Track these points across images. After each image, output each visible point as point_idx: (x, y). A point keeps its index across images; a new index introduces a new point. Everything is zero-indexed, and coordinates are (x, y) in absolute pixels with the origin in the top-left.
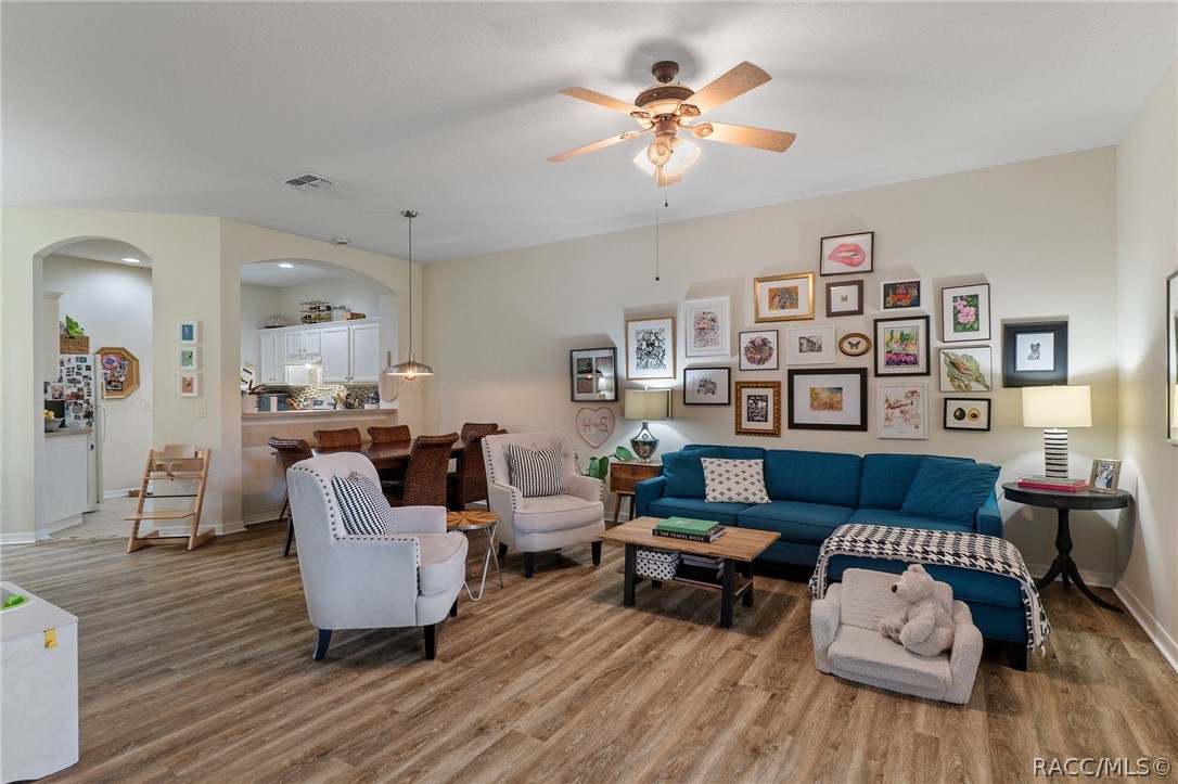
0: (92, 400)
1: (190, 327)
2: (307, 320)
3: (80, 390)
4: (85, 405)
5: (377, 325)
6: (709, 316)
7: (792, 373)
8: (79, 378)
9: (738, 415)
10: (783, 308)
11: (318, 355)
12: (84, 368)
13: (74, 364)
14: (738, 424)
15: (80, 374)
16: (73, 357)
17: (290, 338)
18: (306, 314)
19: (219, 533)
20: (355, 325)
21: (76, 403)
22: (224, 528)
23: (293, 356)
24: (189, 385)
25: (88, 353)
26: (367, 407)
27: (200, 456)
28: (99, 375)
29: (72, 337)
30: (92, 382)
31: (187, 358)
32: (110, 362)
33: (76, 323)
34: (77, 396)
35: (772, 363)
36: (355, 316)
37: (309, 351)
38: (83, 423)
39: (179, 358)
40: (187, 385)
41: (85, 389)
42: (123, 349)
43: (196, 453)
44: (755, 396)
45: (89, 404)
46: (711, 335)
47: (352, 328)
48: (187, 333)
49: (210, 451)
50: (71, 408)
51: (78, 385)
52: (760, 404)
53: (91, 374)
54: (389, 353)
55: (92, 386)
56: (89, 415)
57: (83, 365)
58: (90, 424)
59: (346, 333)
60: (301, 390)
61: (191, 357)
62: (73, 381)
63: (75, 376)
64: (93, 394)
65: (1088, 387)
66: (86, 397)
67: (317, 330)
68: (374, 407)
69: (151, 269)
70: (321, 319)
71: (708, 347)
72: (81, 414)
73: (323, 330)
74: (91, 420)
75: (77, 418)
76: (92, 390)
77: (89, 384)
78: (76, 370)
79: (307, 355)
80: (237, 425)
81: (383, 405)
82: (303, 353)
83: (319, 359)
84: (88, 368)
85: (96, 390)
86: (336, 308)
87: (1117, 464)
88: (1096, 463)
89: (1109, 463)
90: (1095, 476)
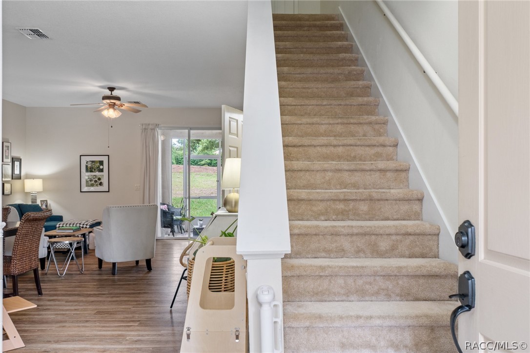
65: (41, 180)
87: (46, 201)
88: (41, 201)
89: (44, 201)
90: (42, 205)
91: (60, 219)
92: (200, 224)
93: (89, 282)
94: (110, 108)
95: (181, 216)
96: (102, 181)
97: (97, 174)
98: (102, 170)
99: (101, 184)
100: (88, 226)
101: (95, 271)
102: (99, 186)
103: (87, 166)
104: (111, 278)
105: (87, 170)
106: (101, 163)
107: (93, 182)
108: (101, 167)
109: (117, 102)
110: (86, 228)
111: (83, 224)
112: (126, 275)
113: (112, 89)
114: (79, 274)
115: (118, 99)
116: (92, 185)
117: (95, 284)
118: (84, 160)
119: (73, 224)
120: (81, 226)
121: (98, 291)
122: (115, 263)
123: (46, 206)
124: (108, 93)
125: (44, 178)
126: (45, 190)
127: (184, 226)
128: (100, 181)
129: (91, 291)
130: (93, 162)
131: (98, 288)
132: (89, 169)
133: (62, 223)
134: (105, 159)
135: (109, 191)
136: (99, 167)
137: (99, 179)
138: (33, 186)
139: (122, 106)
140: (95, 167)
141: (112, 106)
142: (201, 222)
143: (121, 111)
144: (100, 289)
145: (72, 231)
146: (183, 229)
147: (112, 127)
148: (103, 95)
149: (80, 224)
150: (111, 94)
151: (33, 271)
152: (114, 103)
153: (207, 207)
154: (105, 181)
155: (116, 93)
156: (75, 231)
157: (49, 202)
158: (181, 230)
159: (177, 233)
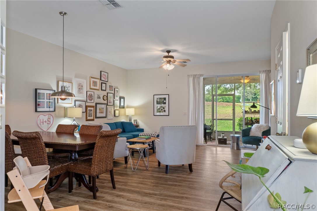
6: (81, 85)
7: (96, 104)
9: (86, 115)
10: (95, 86)
14: (86, 118)
35: (93, 101)
44: (90, 110)
46: (81, 91)
52: (91, 112)
65: (134, 109)
71: (81, 94)
87: (137, 120)
88: (134, 120)
89: (136, 120)
90: (134, 122)
91: (142, 130)
92: (222, 136)
93: (149, 179)
94: (168, 63)
95: (210, 130)
96: (165, 109)
97: (163, 105)
98: (165, 103)
99: (165, 111)
100: (156, 136)
101: (156, 168)
102: (163, 112)
103: (157, 101)
104: (165, 176)
105: (157, 103)
106: (165, 99)
107: (160, 110)
108: (165, 101)
109: (172, 60)
110: (155, 137)
111: (153, 135)
112: (174, 175)
113: (169, 52)
114: (145, 170)
115: (172, 57)
116: (160, 112)
117: (153, 181)
118: (156, 97)
119: (148, 134)
120: (152, 135)
121: (153, 190)
122: (168, 165)
123: (137, 123)
124: (166, 54)
125: (136, 108)
126: (136, 114)
127: (212, 136)
128: (164, 110)
129: (148, 189)
130: (160, 98)
131: (154, 186)
132: (158, 103)
133: (142, 133)
134: (167, 97)
135: (169, 115)
136: (164, 101)
137: (164, 108)
138: (130, 112)
139: (175, 62)
140: (162, 101)
141: (169, 62)
142: (223, 135)
143: (174, 65)
144: (155, 188)
145: (145, 139)
146: (212, 138)
147: (169, 75)
148: (164, 56)
149: (152, 134)
150: (168, 55)
151: (109, 172)
152: (170, 60)
153: (225, 124)
154: (167, 109)
155: (170, 54)
156: (147, 139)
157: (138, 121)
158: (210, 139)
159: (208, 140)
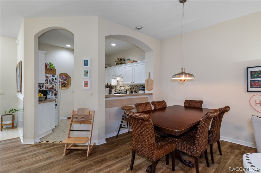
0: (57, 90)
1: (87, 61)
2: (118, 64)
3: (53, 86)
4: (55, 91)
5: (144, 63)
8: (53, 82)
11: (121, 75)
12: (54, 79)
13: (51, 78)
15: (53, 81)
16: (51, 75)
17: (112, 70)
18: (117, 62)
19: (97, 144)
20: (134, 64)
21: (52, 91)
22: (99, 142)
23: (113, 76)
24: (87, 84)
25: (56, 74)
26: (140, 92)
27: (91, 113)
28: (59, 81)
29: (51, 69)
30: (57, 84)
31: (86, 73)
32: (63, 78)
33: (52, 64)
34: (52, 88)
36: (134, 61)
37: (118, 74)
38: (54, 97)
39: (83, 73)
40: (86, 84)
41: (55, 86)
42: (66, 74)
43: (89, 112)
45: (56, 91)
47: (134, 65)
48: (86, 63)
49: (94, 111)
50: (50, 92)
51: (53, 85)
53: (56, 81)
54: (149, 73)
55: (57, 85)
56: (56, 94)
57: (54, 78)
58: (56, 97)
59: (132, 67)
60: (114, 86)
61: (87, 73)
62: (51, 83)
63: (52, 82)
64: (57, 87)
66: (55, 89)
67: (121, 67)
68: (142, 92)
69: (73, 50)
70: (121, 63)
72: (54, 94)
73: (123, 67)
74: (56, 96)
75: (52, 95)
76: (57, 86)
77: (56, 84)
78: (52, 80)
79: (117, 75)
80: (103, 100)
81: (147, 92)
82: (116, 75)
83: (122, 76)
84: (56, 79)
85: (58, 87)
86: (127, 59)
